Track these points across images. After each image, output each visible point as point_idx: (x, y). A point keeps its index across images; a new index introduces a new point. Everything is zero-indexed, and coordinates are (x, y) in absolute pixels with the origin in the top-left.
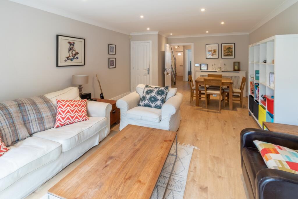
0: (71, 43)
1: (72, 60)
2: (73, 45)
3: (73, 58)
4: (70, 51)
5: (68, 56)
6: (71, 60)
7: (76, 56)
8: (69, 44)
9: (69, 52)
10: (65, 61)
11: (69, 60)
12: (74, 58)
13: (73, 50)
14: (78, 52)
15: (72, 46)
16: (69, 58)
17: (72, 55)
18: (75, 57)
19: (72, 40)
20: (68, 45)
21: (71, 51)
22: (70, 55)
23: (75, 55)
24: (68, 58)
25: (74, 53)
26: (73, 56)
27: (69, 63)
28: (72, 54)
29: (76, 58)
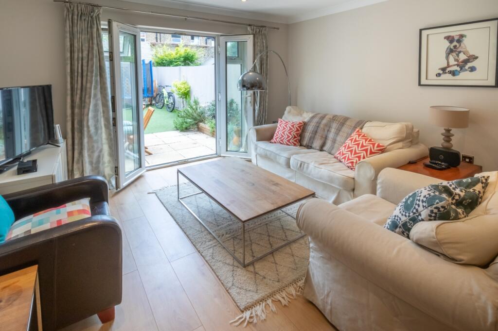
0: (453, 37)
1: (456, 73)
2: (459, 41)
3: (458, 69)
4: (451, 56)
5: (446, 65)
6: (453, 73)
7: (469, 65)
8: (447, 41)
9: (447, 58)
10: (437, 75)
11: (447, 75)
12: (461, 69)
13: (460, 52)
14: (477, 55)
15: (455, 43)
16: (449, 69)
17: (456, 63)
18: (464, 66)
19: (454, 32)
20: (447, 44)
21: (454, 54)
22: (451, 64)
23: (466, 62)
24: (444, 70)
25: (462, 57)
26: (458, 65)
27: (447, 79)
28: (456, 60)
29: (466, 70)
